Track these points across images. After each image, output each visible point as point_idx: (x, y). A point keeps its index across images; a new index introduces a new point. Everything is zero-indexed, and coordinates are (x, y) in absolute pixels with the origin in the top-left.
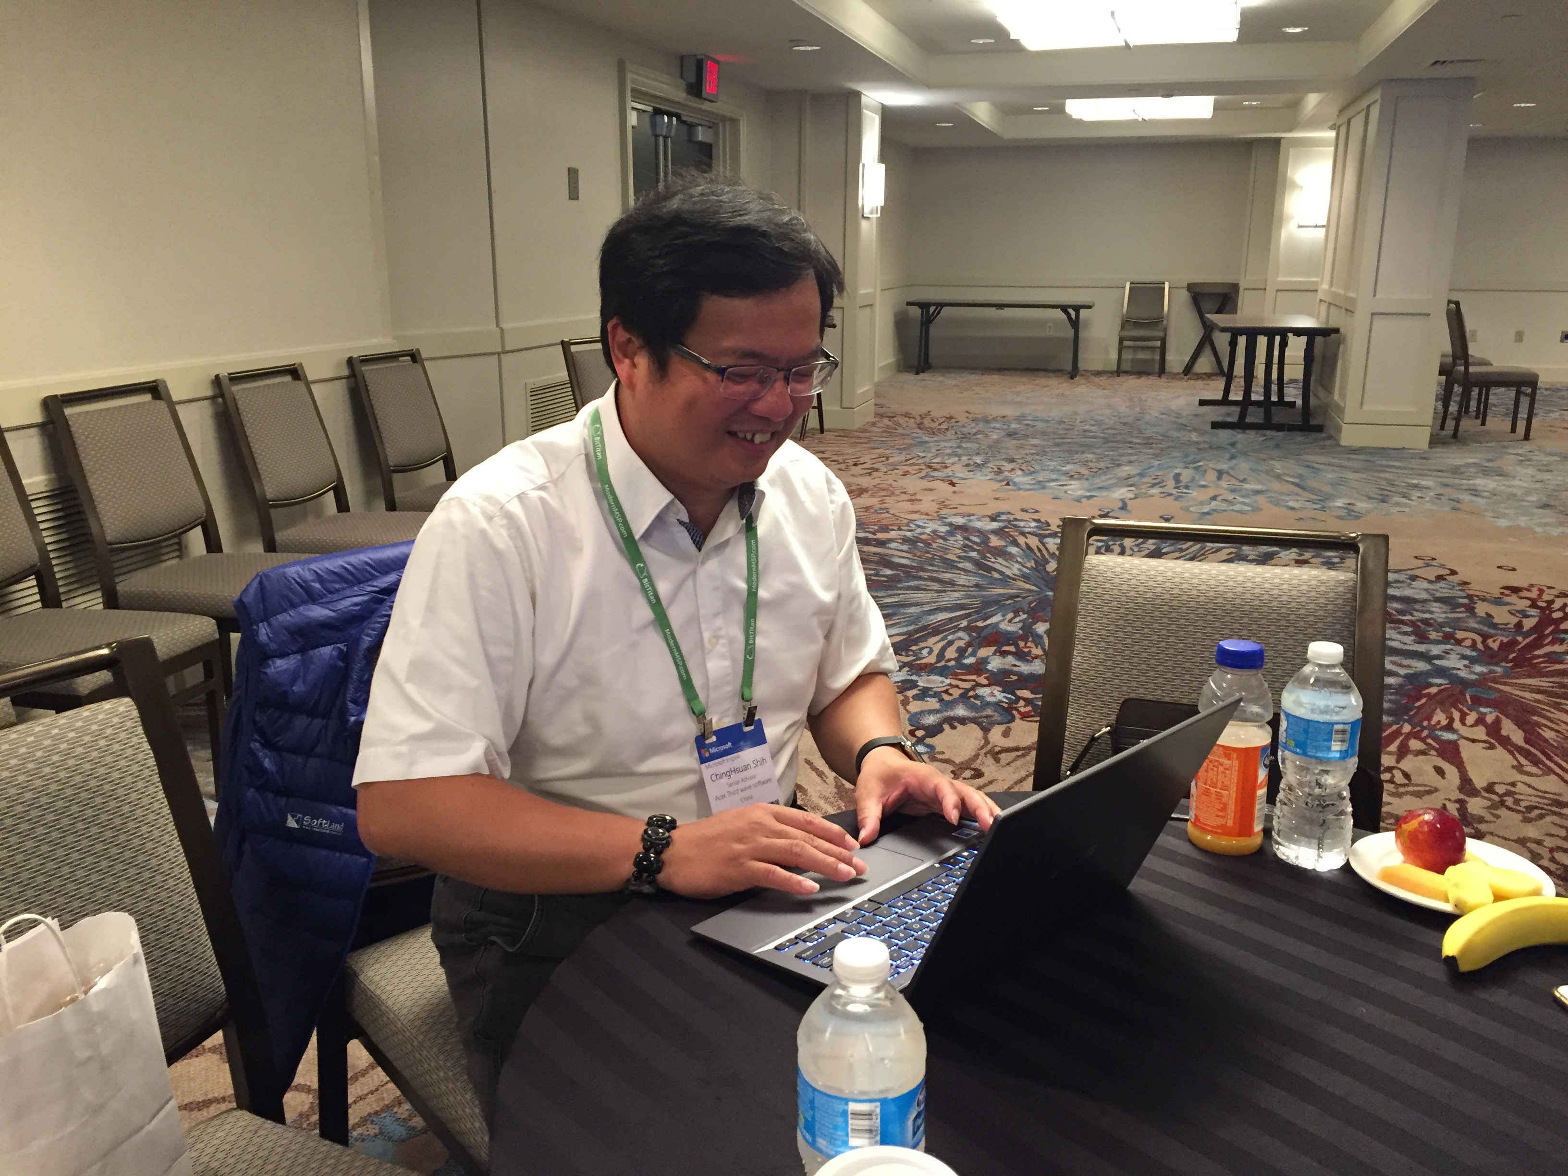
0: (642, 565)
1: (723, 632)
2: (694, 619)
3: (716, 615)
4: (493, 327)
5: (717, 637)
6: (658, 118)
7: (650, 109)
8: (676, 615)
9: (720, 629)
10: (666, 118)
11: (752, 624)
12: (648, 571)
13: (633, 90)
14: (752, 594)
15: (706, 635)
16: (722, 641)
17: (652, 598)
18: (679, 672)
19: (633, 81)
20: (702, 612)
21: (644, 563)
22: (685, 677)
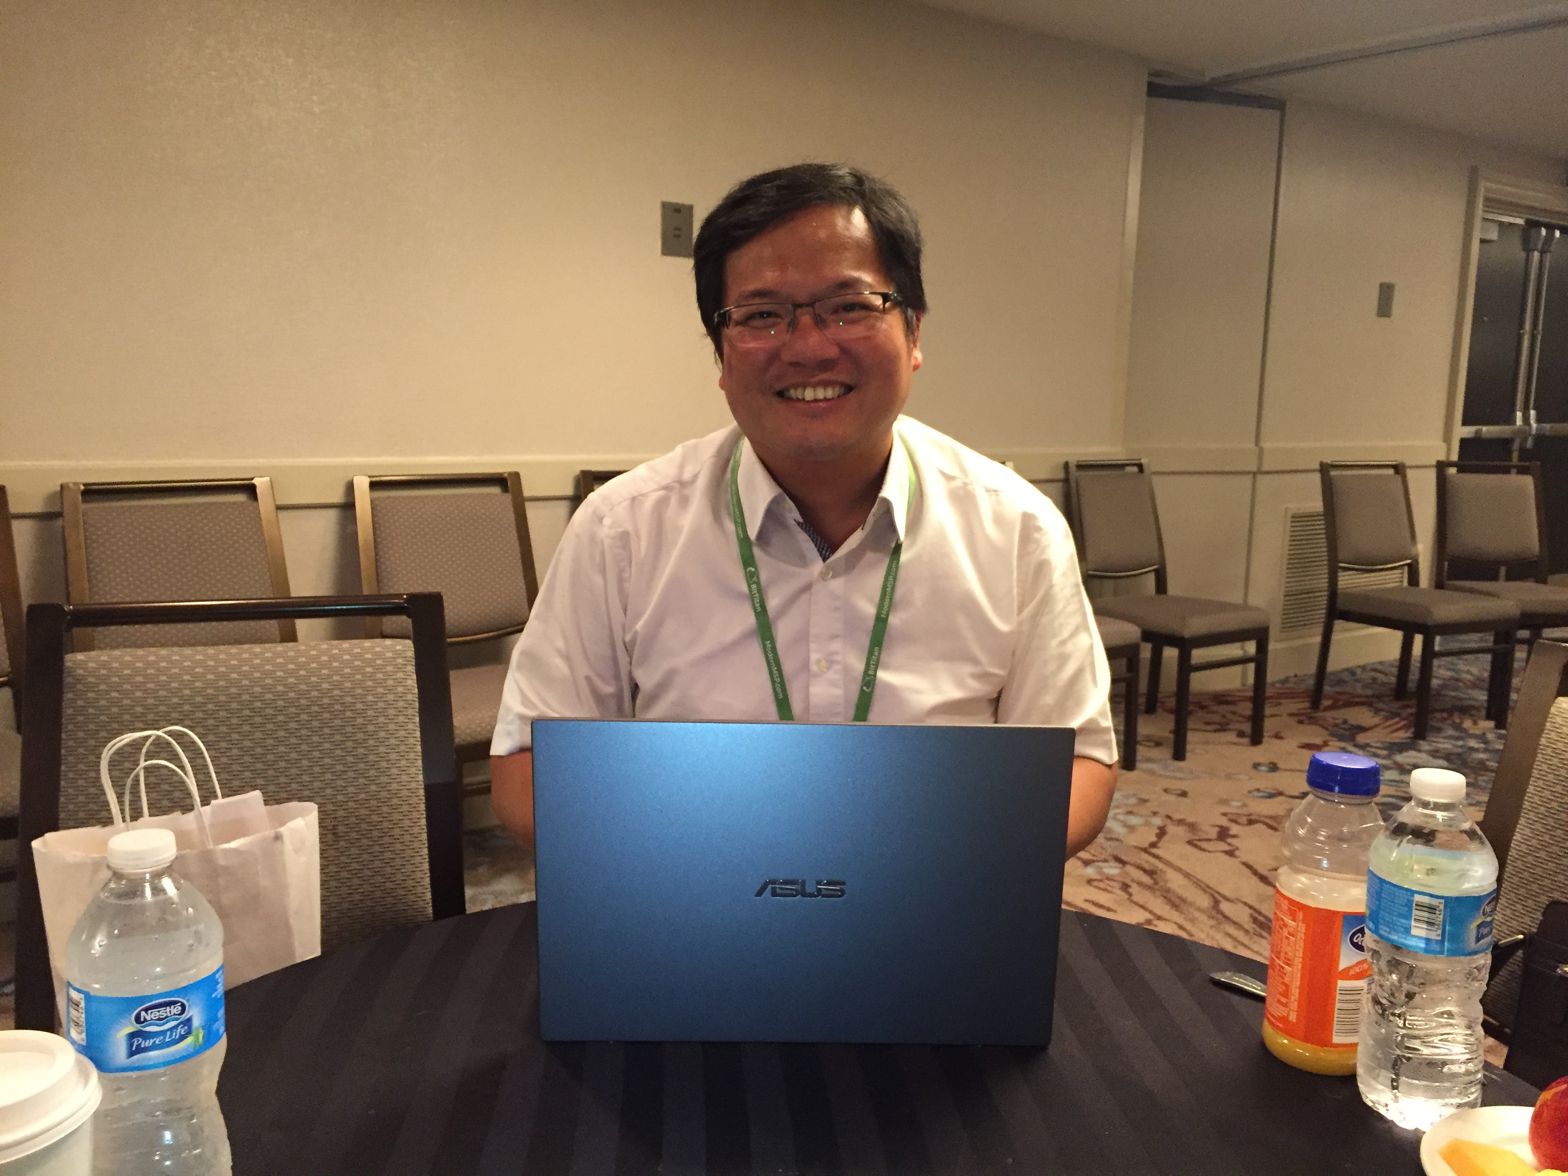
0: (753, 570)
1: (839, 658)
2: (803, 637)
3: (834, 637)
4: (1250, 445)
5: (831, 663)
6: (1533, 231)
7: (1521, 221)
8: (783, 632)
9: (837, 653)
10: (1544, 232)
11: (876, 653)
12: (758, 578)
13: (1487, 200)
14: (881, 621)
15: (814, 657)
16: (837, 667)
17: (758, 605)
18: (774, 689)
19: (1487, 190)
20: (813, 631)
21: (756, 568)
22: (781, 696)
